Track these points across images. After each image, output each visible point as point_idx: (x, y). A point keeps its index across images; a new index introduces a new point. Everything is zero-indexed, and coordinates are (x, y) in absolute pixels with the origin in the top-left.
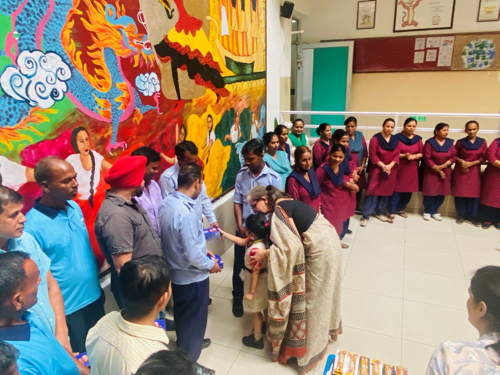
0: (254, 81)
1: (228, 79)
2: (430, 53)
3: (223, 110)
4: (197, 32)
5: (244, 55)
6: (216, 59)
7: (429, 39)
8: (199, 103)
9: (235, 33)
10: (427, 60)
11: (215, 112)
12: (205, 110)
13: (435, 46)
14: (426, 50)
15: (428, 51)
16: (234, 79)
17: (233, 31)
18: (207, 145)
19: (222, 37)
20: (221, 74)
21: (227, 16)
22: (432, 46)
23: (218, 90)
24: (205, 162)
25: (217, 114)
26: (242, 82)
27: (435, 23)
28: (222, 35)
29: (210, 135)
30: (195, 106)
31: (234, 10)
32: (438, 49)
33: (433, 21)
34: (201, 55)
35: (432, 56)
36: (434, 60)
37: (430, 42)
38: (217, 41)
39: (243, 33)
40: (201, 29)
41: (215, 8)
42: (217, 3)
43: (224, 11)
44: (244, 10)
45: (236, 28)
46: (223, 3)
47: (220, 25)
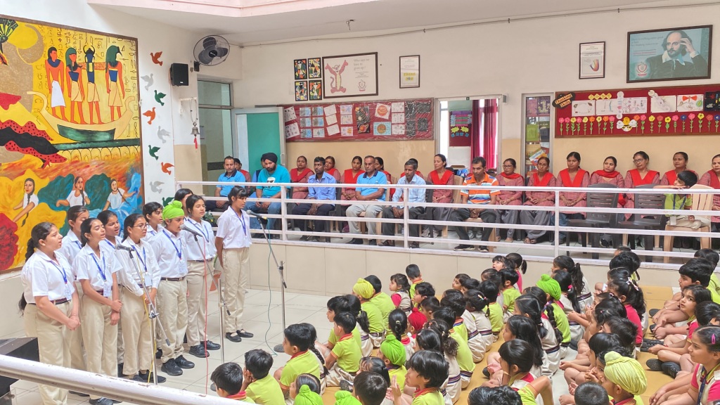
0: (116, 148)
1: (63, 146)
3: (54, 175)
4: (11, 106)
5: (92, 123)
6: (40, 127)
8: (12, 167)
9: (76, 104)
11: (39, 176)
12: (23, 173)
16: (73, 146)
17: (73, 103)
18: (24, 207)
19: (54, 109)
20: (50, 141)
21: (63, 90)
23: (44, 156)
24: (19, 223)
25: (42, 178)
26: (90, 149)
28: (52, 106)
29: (29, 197)
30: (6, 169)
31: (75, 84)
33: (360, 87)
34: (17, 124)
38: (44, 112)
39: (91, 104)
40: (18, 102)
41: (41, 84)
42: (45, 80)
43: (56, 85)
44: (93, 83)
45: (79, 99)
46: (56, 79)
47: (49, 98)
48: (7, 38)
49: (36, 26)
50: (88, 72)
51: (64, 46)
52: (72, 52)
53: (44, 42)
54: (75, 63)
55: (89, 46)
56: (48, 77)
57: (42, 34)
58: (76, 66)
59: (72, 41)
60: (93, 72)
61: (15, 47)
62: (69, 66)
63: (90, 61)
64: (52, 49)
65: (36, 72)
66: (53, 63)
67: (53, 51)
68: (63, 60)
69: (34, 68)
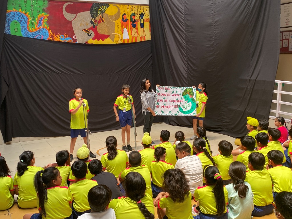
2: (285, 42)
4: (106, 39)
7: (284, 33)
10: (283, 47)
13: (287, 38)
14: (283, 40)
15: (284, 41)
21: (128, 32)
22: (285, 38)
27: (287, 24)
28: (124, 39)
31: (134, 29)
32: (288, 40)
33: (286, 22)
35: (286, 44)
36: (287, 47)
37: (284, 35)
38: (119, 41)
39: (141, 38)
40: (108, 38)
41: (118, 30)
42: (120, 28)
43: (125, 30)
44: (143, 28)
45: (136, 35)
46: (125, 27)
47: (122, 36)
48: (105, 11)
49: (118, 5)
50: (141, 24)
51: (130, 13)
52: (134, 15)
53: (121, 12)
54: (135, 20)
55: (142, 11)
56: (122, 26)
57: (120, 8)
58: (135, 21)
59: (134, 10)
60: (143, 23)
61: (108, 15)
62: (132, 21)
63: (142, 18)
64: (124, 14)
65: (116, 25)
66: (124, 20)
67: (125, 15)
68: (129, 19)
69: (116, 23)
